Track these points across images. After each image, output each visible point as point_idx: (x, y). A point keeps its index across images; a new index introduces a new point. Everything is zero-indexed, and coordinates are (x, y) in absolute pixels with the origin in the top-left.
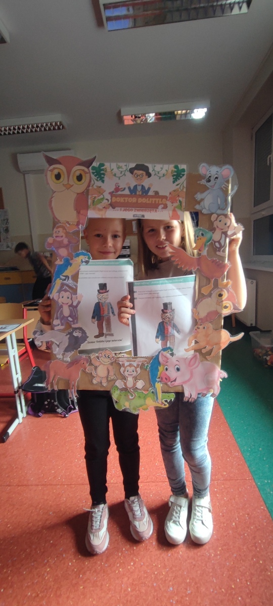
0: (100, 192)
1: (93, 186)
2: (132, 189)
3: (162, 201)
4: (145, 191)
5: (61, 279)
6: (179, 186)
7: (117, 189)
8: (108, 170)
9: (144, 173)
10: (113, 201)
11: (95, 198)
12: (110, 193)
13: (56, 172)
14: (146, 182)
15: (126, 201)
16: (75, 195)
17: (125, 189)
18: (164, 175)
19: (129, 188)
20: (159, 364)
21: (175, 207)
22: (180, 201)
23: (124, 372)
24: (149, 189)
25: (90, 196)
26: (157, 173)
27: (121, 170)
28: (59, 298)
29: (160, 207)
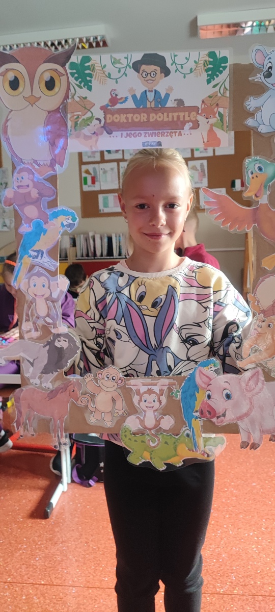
0: (85, 108)
1: (73, 97)
2: (138, 97)
3: (189, 116)
4: (160, 101)
5: (30, 256)
6: (217, 88)
7: (114, 100)
8: (96, 68)
9: (158, 69)
10: (108, 121)
11: (78, 117)
12: (102, 108)
13: (10, 76)
14: (162, 85)
15: (130, 121)
16: (45, 114)
17: (126, 98)
18: (191, 71)
19: (134, 97)
20: (196, 387)
21: (212, 125)
22: (220, 114)
23: (139, 404)
24: (167, 95)
25: (69, 116)
26: (179, 67)
27: (118, 65)
28: (29, 287)
29: (188, 126)
